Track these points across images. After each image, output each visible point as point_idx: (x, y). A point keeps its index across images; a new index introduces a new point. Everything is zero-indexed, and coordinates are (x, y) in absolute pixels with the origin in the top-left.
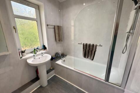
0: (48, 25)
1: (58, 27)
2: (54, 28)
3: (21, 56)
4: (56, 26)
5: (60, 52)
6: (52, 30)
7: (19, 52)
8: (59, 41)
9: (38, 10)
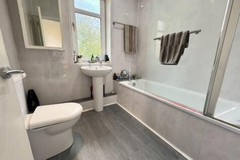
0: (114, 24)
1: (131, 27)
2: (124, 29)
3: (76, 60)
4: (127, 25)
5: (130, 71)
6: (121, 32)
7: (74, 56)
8: (130, 50)
9: (104, 2)
